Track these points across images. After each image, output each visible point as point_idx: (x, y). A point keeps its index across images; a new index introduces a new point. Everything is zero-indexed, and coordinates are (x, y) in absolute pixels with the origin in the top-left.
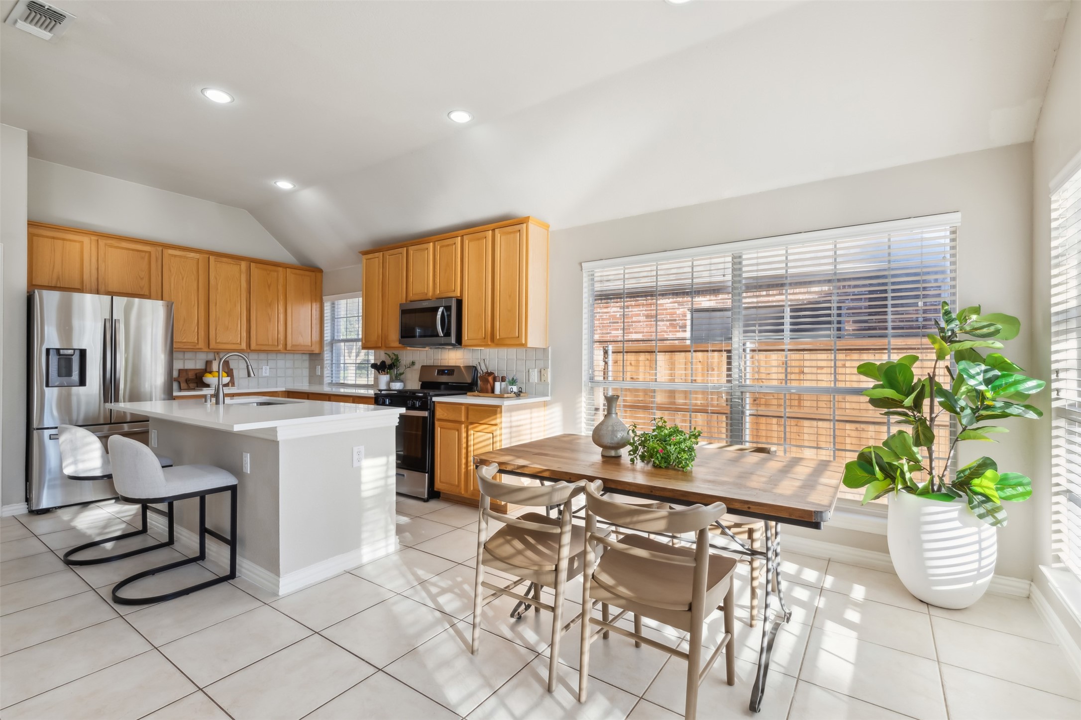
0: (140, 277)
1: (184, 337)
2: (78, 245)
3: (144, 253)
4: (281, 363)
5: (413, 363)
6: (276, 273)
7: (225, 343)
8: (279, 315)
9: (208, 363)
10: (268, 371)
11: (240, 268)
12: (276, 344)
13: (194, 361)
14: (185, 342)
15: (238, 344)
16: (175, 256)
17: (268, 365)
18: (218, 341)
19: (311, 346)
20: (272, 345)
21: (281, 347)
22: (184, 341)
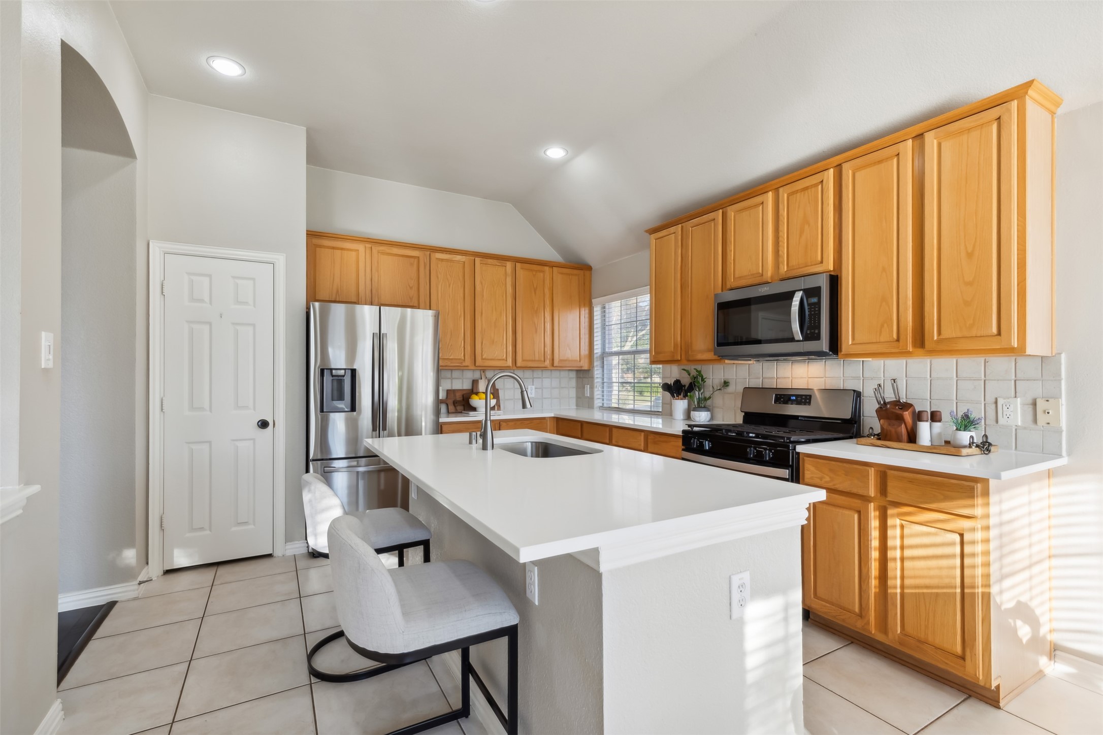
0: (409, 285)
1: (450, 354)
2: (354, 253)
3: (413, 259)
4: (547, 382)
5: (726, 384)
6: (542, 274)
7: (491, 359)
8: (546, 324)
9: (475, 382)
10: (534, 391)
11: (506, 270)
12: (543, 359)
13: (461, 380)
14: (452, 359)
15: (504, 359)
16: (442, 260)
17: (533, 385)
18: (484, 357)
19: (580, 361)
20: (538, 361)
21: (548, 363)
22: (451, 358)
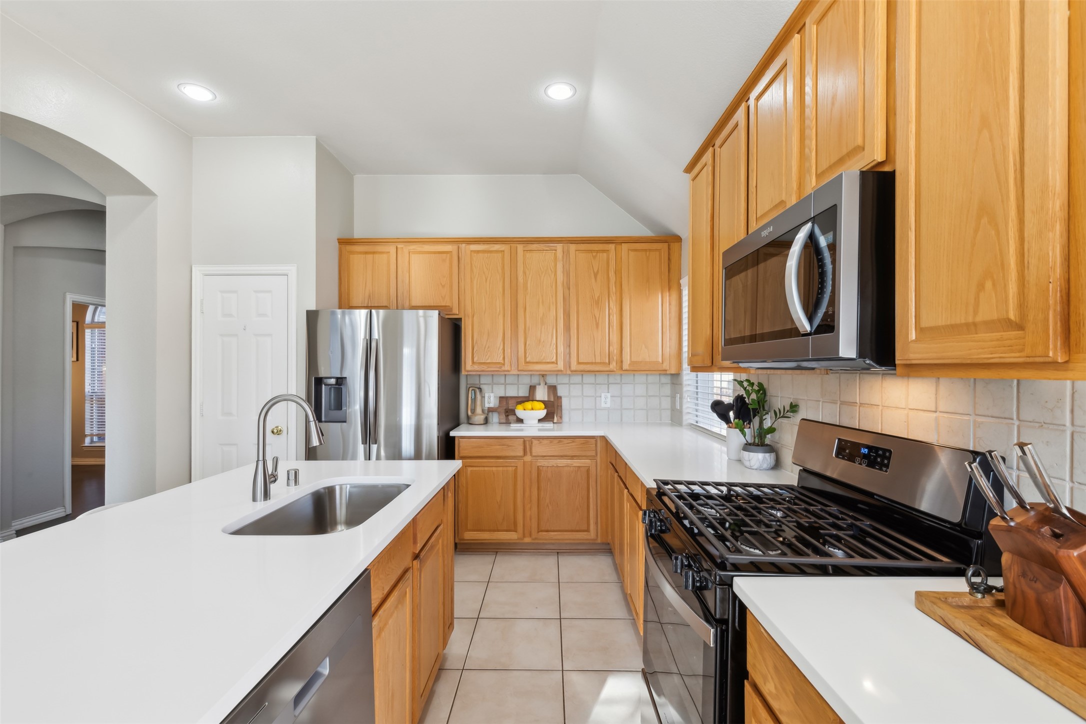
0: (441, 284)
1: (487, 357)
3: (445, 255)
4: (628, 389)
5: (793, 408)
6: (605, 254)
7: (537, 363)
8: (611, 317)
9: (532, 389)
10: (609, 400)
11: (555, 254)
12: (607, 361)
13: (516, 386)
14: (489, 363)
15: (553, 363)
16: (478, 252)
17: (608, 392)
18: (528, 360)
19: (662, 363)
20: (600, 363)
21: (613, 366)
22: (488, 361)
